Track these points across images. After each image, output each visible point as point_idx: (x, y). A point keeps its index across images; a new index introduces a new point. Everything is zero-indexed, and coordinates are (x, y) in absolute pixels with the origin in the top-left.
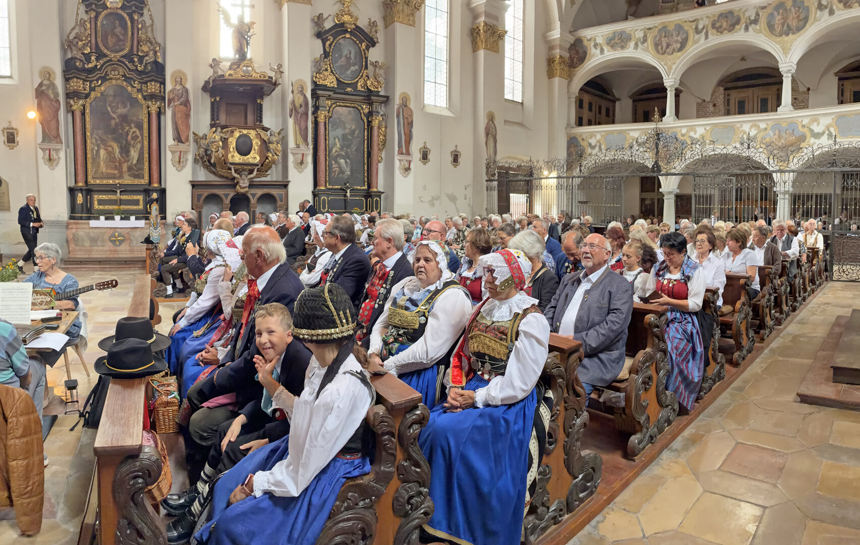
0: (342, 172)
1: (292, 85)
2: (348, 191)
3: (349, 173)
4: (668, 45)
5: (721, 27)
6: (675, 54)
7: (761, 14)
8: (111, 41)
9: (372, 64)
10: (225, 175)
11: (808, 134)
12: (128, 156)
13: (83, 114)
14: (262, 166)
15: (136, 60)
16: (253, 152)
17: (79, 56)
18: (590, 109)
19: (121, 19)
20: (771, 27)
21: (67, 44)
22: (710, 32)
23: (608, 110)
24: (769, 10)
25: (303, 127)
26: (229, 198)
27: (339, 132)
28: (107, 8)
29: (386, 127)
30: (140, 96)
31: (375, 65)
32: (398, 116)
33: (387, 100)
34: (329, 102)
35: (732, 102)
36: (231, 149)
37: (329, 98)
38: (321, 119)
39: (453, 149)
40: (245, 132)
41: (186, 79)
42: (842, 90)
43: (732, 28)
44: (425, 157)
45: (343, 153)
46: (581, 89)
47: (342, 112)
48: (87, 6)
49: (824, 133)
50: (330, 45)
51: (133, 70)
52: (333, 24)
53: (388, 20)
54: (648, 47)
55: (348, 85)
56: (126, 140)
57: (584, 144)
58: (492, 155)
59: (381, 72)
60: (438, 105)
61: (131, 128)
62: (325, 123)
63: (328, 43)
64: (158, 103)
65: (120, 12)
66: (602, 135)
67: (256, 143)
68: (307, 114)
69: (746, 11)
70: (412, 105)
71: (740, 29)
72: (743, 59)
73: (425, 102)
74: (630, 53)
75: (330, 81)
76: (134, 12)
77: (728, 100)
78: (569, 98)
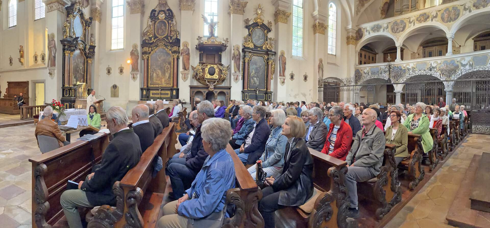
0: (255, 83)
1: (234, 47)
2: (257, 91)
3: (258, 84)
4: (397, 29)
5: (420, 20)
6: (400, 32)
7: (438, 13)
8: (160, 32)
9: (269, 39)
10: (204, 83)
11: (460, 65)
12: (165, 76)
13: (148, 60)
14: (219, 80)
15: (169, 38)
16: (215, 74)
17: (147, 38)
18: (365, 58)
19: (164, 23)
20: (443, 19)
21: (143, 34)
22: (415, 22)
23: (373, 58)
24: (442, 12)
25: (238, 64)
26: (206, 93)
27: (254, 66)
28: (159, 19)
29: (275, 65)
30: (170, 52)
31: (270, 39)
32: (279, 60)
33: (275, 53)
34: (250, 54)
35: (426, 53)
36: (206, 73)
37: (250, 52)
38: (246, 61)
39: (305, 74)
40: (212, 66)
41: (188, 45)
42: (476, 46)
43: (425, 20)
44: (292, 77)
45: (256, 75)
46: (361, 49)
47: (255, 58)
48: (151, 19)
49: (467, 64)
50: (251, 31)
51: (168, 42)
52: (253, 23)
53: (276, 21)
54: (389, 31)
55: (259, 47)
56: (164, 69)
57: (362, 72)
58: (321, 77)
59: (273, 42)
60: (298, 56)
61: (166, 65)
62: (248, 62)
63: (251, 30)
64: (177, 54)
65: (164, 20)
66: (369, 68)
67: (217, 71)
68: (240, 59)
69: (432, 13)
70: (285, 56)
71: (429, 20)
72: (431, 34)
73: (293, 54)
74: (381, 33)
75: (251, 46)
76: (170, 20)
77: (425, 52)
78: (356, 53)
